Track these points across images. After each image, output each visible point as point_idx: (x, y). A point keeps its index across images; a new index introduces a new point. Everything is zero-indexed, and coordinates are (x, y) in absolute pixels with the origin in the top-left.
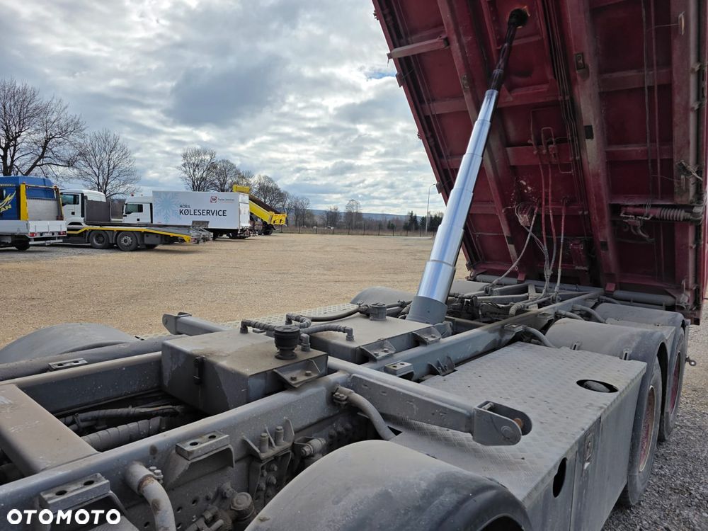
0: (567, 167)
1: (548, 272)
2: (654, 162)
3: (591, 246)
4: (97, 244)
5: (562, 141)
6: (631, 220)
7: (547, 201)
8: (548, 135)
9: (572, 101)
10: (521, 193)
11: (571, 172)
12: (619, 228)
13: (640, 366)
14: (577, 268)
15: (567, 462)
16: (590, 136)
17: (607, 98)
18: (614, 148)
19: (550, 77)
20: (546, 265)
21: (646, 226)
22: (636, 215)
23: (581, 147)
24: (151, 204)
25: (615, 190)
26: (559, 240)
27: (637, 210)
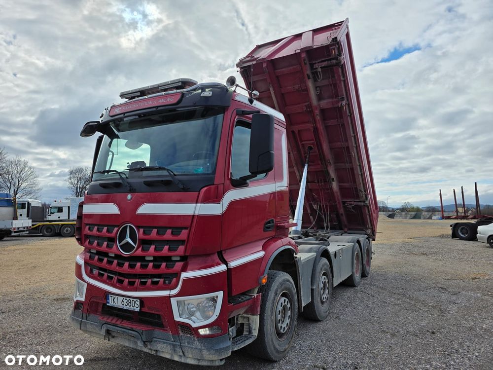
0: (328, 189)
1: (325, 225)
2: (353, 188)
3: (338, 215)
4: (48, 234)
5: (325, 181)
6: (349, 206)
7: (322, 200)
8: (321, 180)
9: (327, 170)
10: (314, 198)
11: (329, 191)
12: (345, 208)
13: (352, 244)
14: (335, 223)
15: (337, 253)
16: (334, 181)
17: (337, 170)
18: (341, 184)
19: (320, 164)
20: (324, 222)
21: (353, 208)
22: (350, 204)
23: (331, 184)
24: (69, 207)
25: (343, 196)
26: (327, 214)
27: (350, 203)
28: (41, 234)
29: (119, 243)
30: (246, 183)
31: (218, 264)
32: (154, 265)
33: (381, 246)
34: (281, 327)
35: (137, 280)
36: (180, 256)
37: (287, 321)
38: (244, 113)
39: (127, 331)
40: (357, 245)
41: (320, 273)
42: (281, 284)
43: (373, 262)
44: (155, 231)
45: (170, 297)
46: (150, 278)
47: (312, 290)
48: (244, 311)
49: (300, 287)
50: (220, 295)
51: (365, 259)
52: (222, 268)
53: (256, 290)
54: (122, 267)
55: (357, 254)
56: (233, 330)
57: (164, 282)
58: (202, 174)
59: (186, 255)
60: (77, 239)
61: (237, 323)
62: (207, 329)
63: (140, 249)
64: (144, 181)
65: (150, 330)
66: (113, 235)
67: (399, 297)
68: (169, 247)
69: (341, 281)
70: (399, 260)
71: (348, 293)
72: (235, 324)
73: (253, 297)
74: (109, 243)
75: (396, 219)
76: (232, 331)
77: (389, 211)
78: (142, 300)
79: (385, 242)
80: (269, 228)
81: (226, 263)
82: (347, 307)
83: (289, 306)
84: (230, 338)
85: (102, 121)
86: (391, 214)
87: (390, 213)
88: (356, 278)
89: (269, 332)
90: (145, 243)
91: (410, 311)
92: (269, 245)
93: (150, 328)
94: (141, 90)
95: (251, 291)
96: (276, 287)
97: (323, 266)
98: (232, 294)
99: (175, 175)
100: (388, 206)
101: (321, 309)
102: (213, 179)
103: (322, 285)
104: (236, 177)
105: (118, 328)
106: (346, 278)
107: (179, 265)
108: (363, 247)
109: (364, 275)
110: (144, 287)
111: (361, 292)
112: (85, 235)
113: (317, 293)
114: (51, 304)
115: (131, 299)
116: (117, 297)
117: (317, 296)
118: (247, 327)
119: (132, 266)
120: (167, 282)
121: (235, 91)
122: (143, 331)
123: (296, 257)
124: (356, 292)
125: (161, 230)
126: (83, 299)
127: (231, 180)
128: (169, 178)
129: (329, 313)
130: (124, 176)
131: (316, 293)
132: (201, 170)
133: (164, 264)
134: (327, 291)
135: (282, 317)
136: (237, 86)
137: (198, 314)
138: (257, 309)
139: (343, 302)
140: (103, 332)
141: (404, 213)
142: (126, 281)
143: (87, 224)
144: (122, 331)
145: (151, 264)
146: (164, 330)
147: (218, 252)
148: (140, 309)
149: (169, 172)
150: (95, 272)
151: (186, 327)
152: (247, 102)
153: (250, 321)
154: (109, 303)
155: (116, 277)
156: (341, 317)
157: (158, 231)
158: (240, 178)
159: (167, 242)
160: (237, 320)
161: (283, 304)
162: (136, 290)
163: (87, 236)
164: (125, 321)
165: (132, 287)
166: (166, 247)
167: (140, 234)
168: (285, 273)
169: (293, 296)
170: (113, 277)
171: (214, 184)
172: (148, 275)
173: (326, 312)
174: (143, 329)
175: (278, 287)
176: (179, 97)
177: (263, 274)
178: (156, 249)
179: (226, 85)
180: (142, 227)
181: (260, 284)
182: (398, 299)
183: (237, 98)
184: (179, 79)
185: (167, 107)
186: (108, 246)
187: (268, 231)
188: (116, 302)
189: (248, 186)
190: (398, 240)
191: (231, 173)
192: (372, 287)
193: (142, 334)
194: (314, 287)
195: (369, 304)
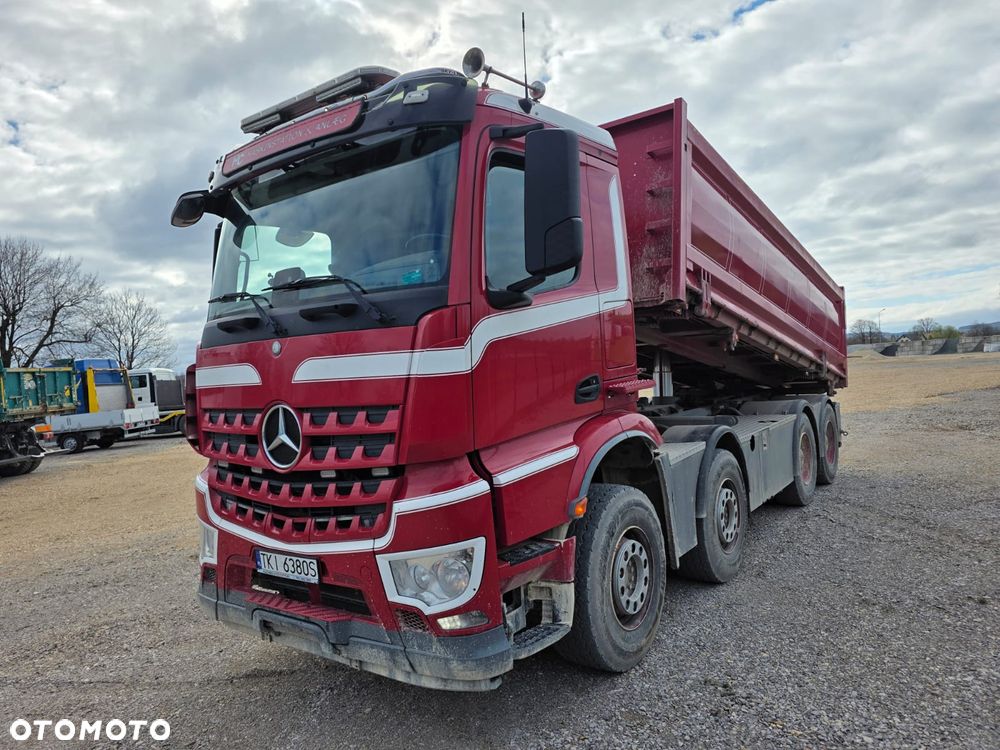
13: (792, 416)
28: (180, 433)
29: (268, 446)
30: (524, 299)
31: (472, 480)
32: (337, 488)
33: (864, 416)
34: (628, 602)
35: (310, 520)
36: (389, 468)
37: (642, 588)
38: (506, 135)
39: (299, 622)
40: (805, 417)
41: (716, 483)
42: (623, 512)
43: (844, 451)
44: (333, 416)
45: (374, 553)
46: (333, 516)
47: (699, 522)
48: (538, 575)
49: (669, 517)
50: (479, 545)
51: (825, 445)
52: (481, 487)
53: (565, 530)
54: (278, 494)
55: (806, 439)
56: (517, 615)
57: (361, 523)
58: (422, 285)
59: (400, 463)
60: (190, 441)
61: (526, 602)
62: (456, 617)
63: (308, 455)
64: (301, 311)
65: (343, 620)
66: (252, 430)
67: (904, 525)
68: (365, 450)
69: (769, 497)
70: (907, 444)
71: (788, 520)
72: (523, 604)
73: (557, 545)
74: (250, 446)
75: (900, 357)
76: (515, 618)
77: (884, 341)
78: (322, 562)
79: (876, 407)
80: (587, 394)
81: (488, 477)
82: (782, 552)
83: (644, 556)
84: (508, 635)
85: (211, 188)
86: (889, 347)
87: (887, 345)
88: (804, 488)
89: (599, 614)
90: (316, 443)
91: (930, 555)
92: (591, 433)
93: (343, 615)
94: (281, 107)
95: (550, 532)
96: (610, 520)
97: (722, 468)
98: (506, 542)
99: (364, 292)
100: (882, 331)
101: (722, 560)
102: (444, 295)
103: (722, 509)
104: (499, 286)
105: (282, 618)
106: (781, 489)
107: (386, 487)
108: (820, 420)
109: (822, 481)
110: (322, 533)
111: (817, 519)
112: (204, 432)
113: (710, 526)
114: (184, 566)
115: (301, 560)
116: (273, 555)
117: (711, 533)
118: (549, 608)
119: (296, 493)
120: (367, 522)
121: (485, 85)
122: (328, 622)
123: (657, 454)
124: (804, 519)
125: (345, 413)
126: (214, 561)
127: (488, 295)
128: (351, 301)
129: (741, 567)
130: (263, 304)
131: (708, 528)
132: (416, 275)
133: (357, 486)
134: (735, 521)
135: (630, 581)
136: (489, 71)
137: (435, 587)
138: (568, 572)
139: (775, 541)
140: (256, 624)
141: (917, 344)
142: (289, 521)
143: (206, 410)
144: (289, 623)
145: (332, 487)
146: (371, 620)
147: (470, 455)
148: (320, 579)
149: (349, 288)
150: (231, 505)
151: (412, 615)
152: (518, 109)
153: (554, 595)
154: (261, 568)
155: (270, 516)
156: (769, 573)
157: (339, 417)
158: (508, 287)
159: (360, 438)
160: (526, 594)
161: (631, 554)
162: (308, 540)
163: (209, 435)
164: (295, 603)
165: (300, 533)
166: (359, 449)
167: (304, 424)
168: (632, 489)
169: (651, 536)
170: (264, 515)
171: (447, 306)
172: (329, 508)
173: (735, 564)
174: (328, 619)
175: (616, 519)
176: (356, 111)
177: (577, 494)
178: (338, 455)
179: (462, 72)
180: (307, 410)
181: (572, 516)
182: (902, 530)
183: (491, 101)
184: (356, 71)
185: (333, 140)
186: (247, 452)
187: (585, 401)
188: (272, 567)
189: (530, 305)
190: (903, 401)
191: (486, 277)
192: (839, 506)
193: (328, 629)
194: (704, 516)
195: (834, 543)
